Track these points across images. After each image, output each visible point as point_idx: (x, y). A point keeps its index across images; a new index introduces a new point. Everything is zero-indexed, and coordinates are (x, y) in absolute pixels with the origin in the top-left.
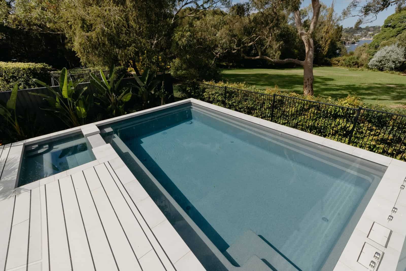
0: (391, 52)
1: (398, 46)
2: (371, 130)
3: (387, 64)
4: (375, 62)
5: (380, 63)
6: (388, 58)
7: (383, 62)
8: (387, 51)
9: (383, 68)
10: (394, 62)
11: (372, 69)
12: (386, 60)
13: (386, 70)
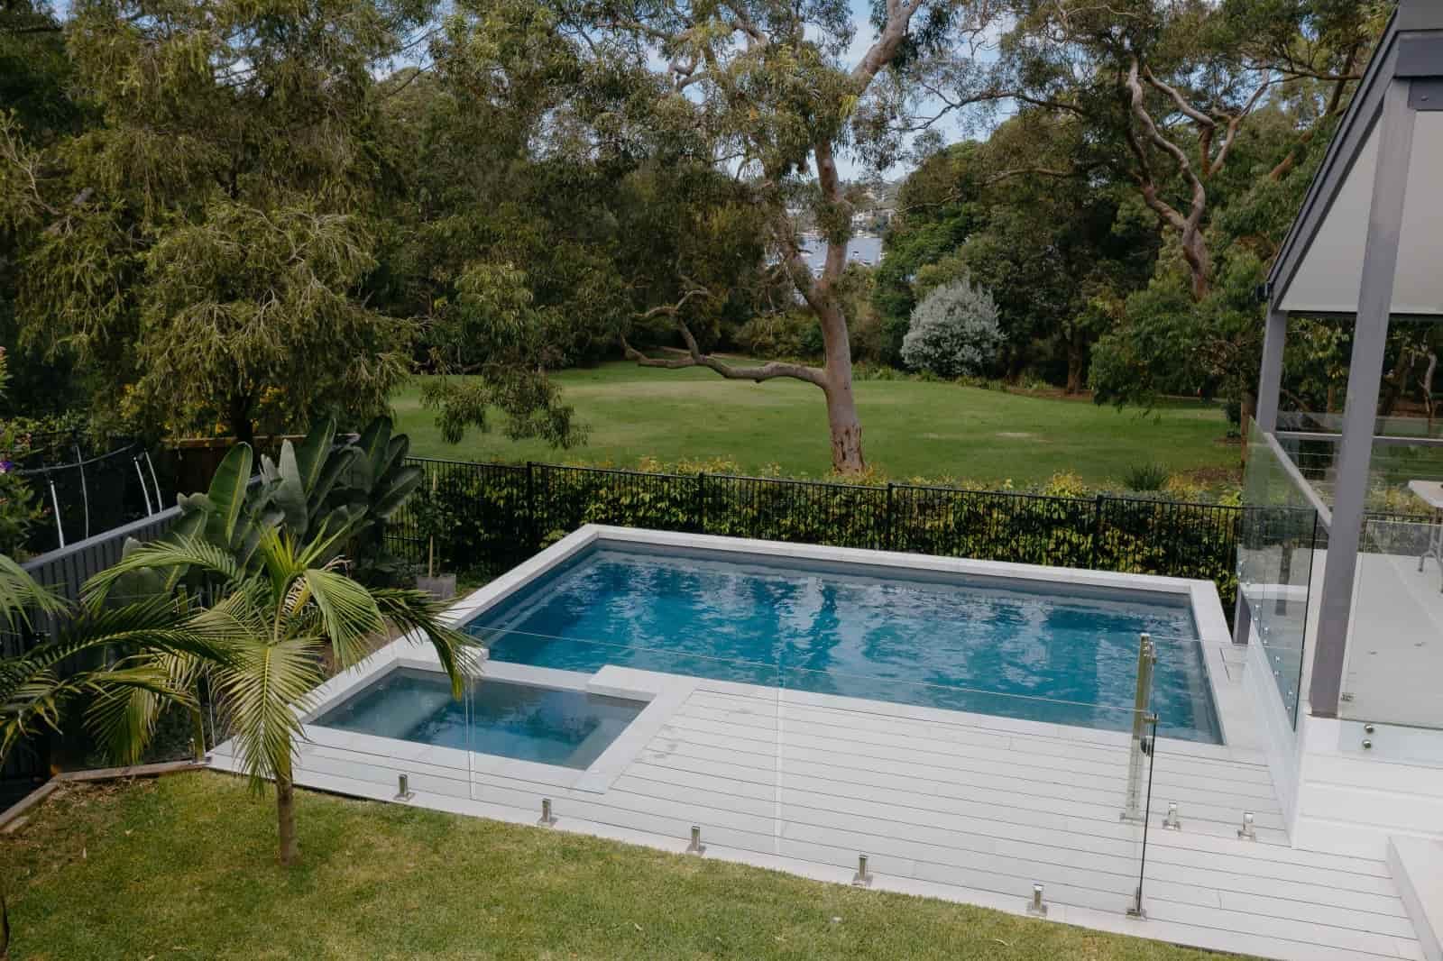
0: (958, 310)
1: (973, 286)
2: (1127, 543)
3: (959, 354)
4: (921, 345)
5: (940, 351)
6: (957, 329)
7: (946, 346)
8: (948, 305)
9: (949, 365)
10: (976, 344)
11: (918, 370)
12: (952, 335)
13: (961, 374)
